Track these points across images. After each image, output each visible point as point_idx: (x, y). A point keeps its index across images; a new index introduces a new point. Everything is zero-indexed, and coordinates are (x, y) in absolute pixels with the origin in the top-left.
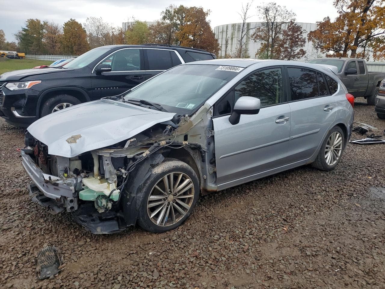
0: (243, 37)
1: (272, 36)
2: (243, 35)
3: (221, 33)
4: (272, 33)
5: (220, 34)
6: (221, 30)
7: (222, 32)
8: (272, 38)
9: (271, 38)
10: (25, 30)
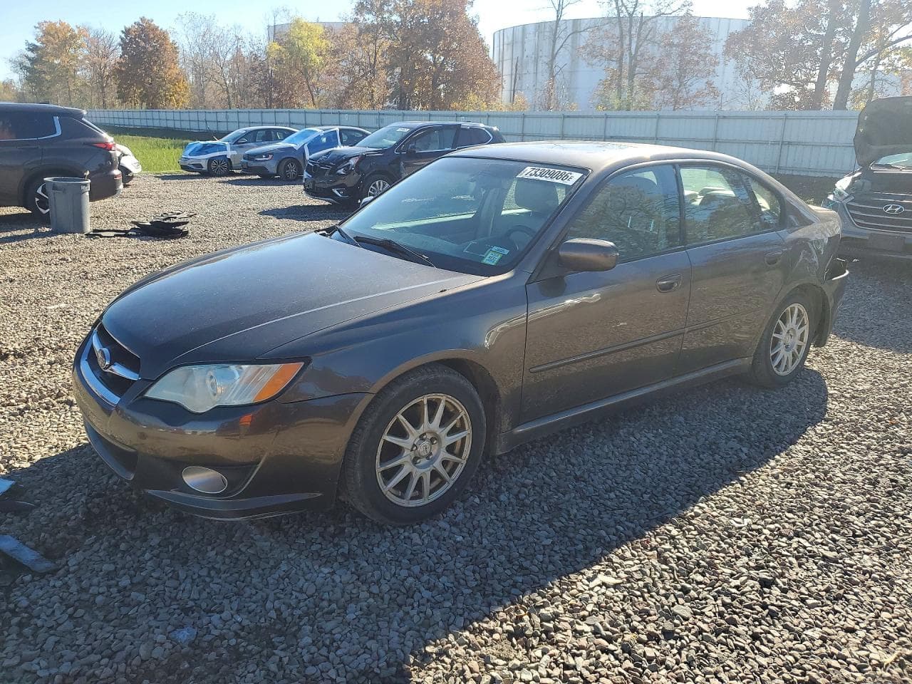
0: (556, 54)
1: (630, 49)
2: (558, 46)
3: (510, 47)
4: (630, 40)
5: (507, 49)
6: (510, 39)
7: (513, 43)
8: (630, 53)
9: (627, 53)
10: (33, 48)
